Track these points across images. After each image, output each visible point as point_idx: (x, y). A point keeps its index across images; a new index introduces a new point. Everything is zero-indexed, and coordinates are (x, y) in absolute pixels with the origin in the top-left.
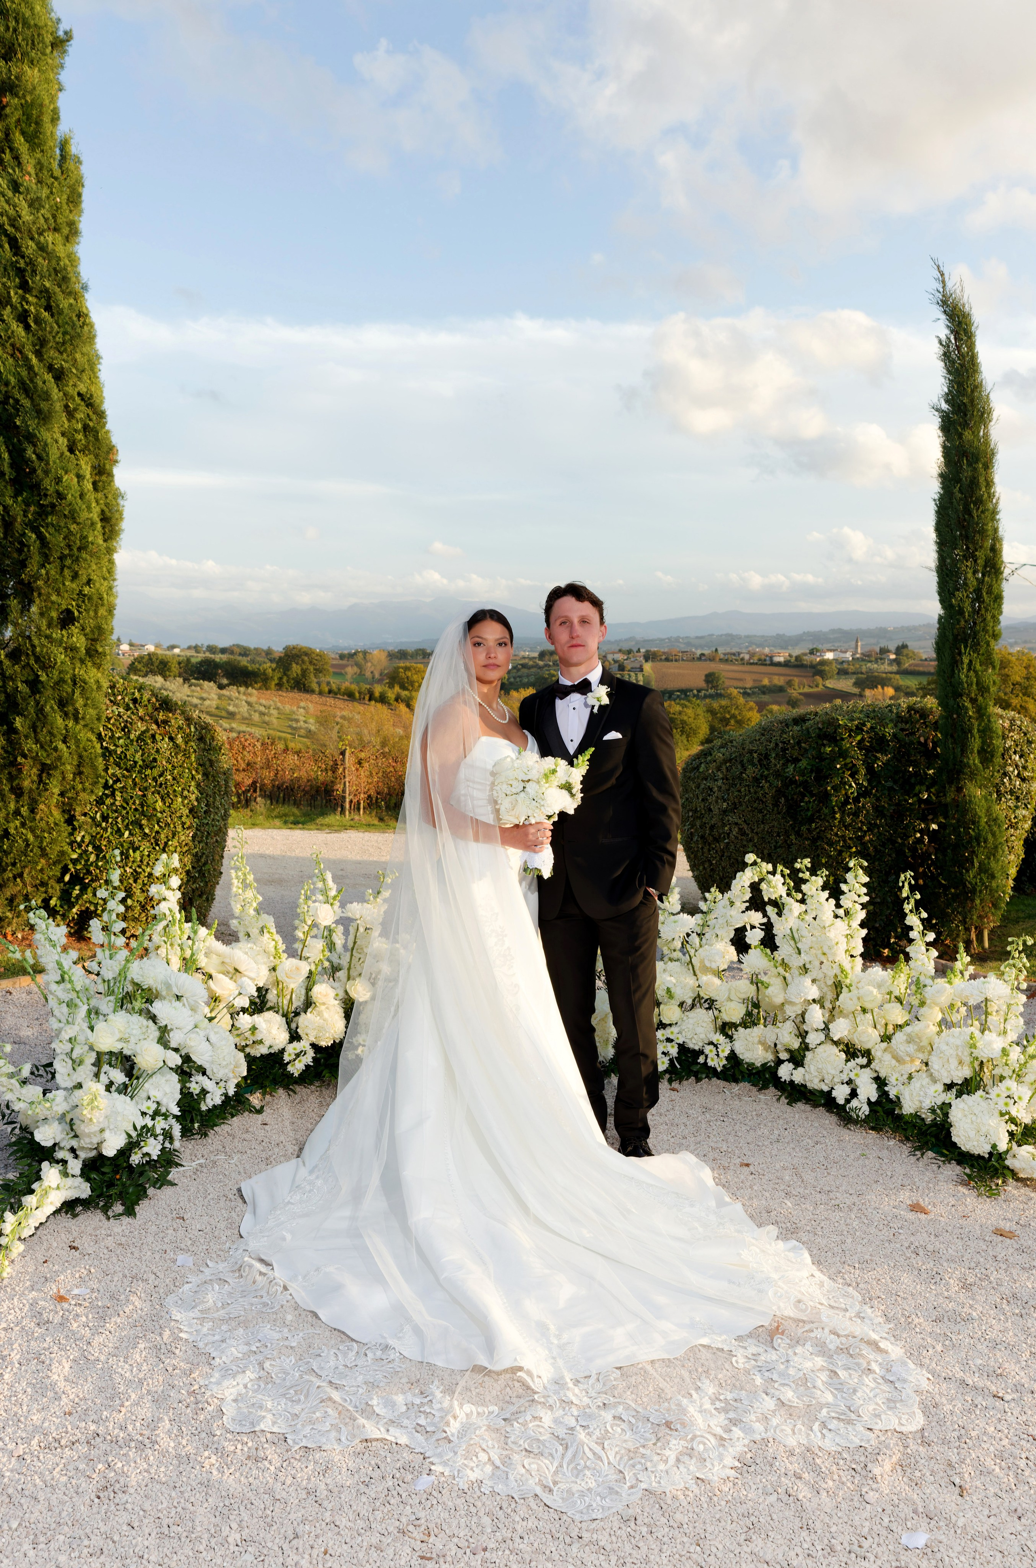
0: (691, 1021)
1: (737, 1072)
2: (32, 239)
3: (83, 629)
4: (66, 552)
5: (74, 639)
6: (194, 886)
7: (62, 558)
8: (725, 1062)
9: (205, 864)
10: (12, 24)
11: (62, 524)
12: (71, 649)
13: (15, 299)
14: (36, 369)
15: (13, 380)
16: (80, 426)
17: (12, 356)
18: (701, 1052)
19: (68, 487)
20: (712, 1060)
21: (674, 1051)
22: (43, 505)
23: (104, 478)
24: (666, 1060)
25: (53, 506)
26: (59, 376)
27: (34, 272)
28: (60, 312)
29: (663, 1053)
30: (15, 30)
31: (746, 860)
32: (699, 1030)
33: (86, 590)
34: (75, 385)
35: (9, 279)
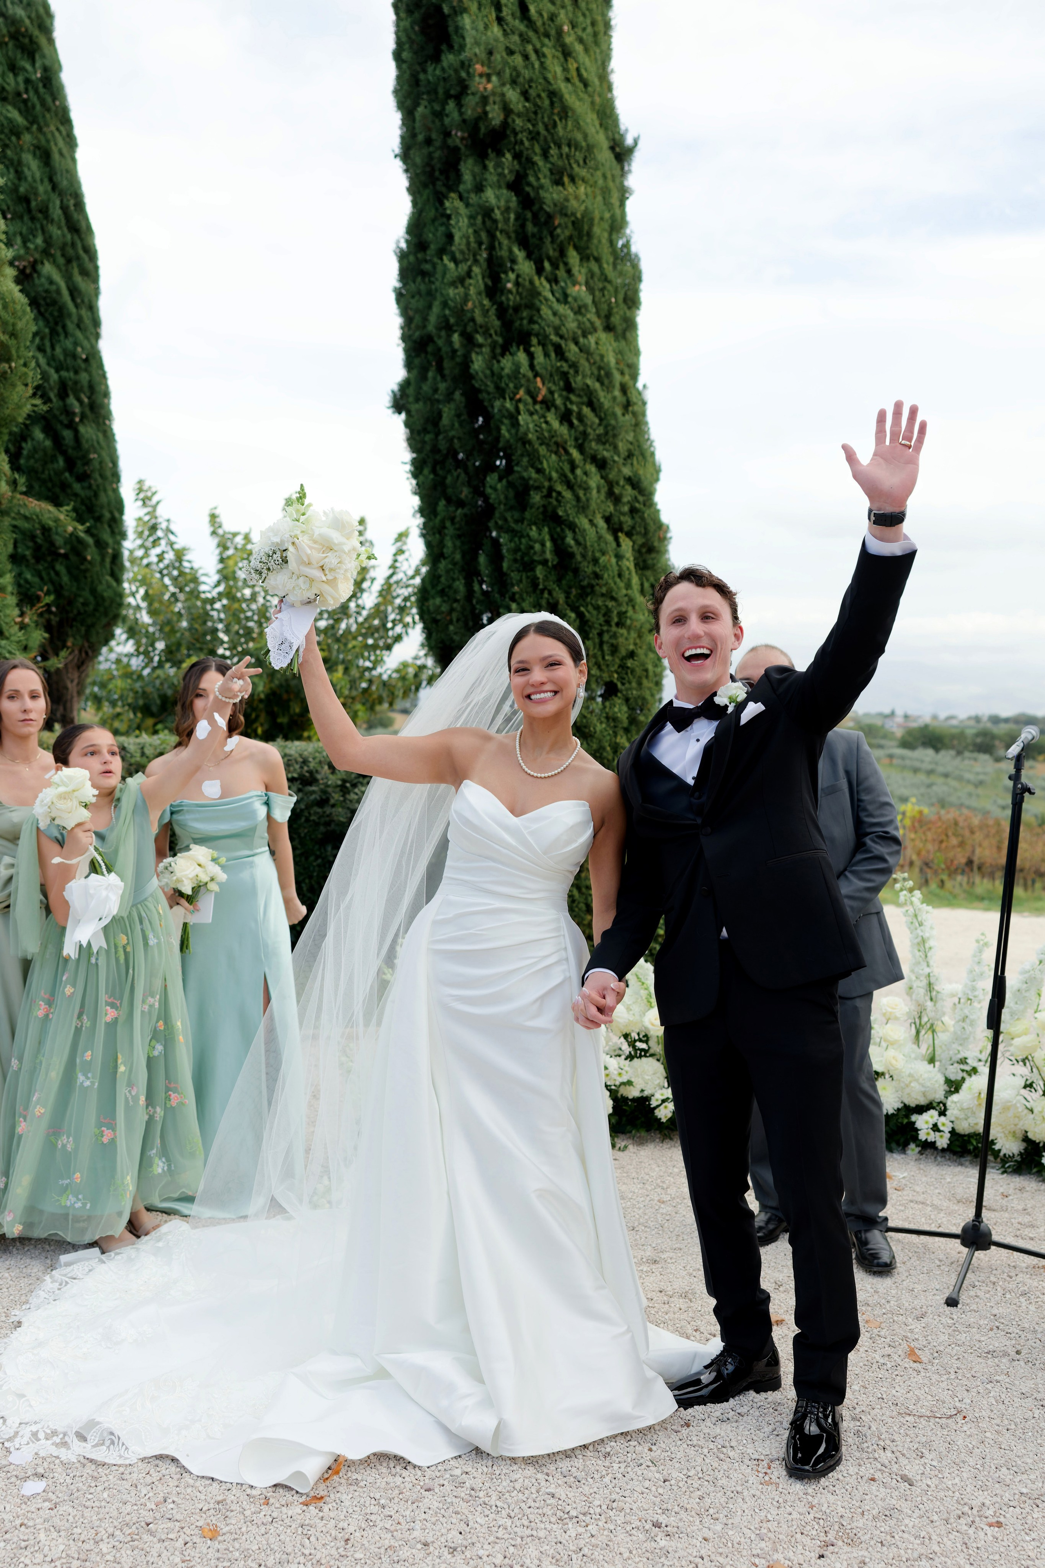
2: (577, 343)
3: (627, 700)
4: (605, 628)
5: (616, 710)
7: (600, 634)
10: (565, 149)
11: (600, 603)
12: (611, 719)
13: (559, 401)
14: (577, 462)
15: (555, 475)
16: (626, 509)
17: (556, 453)
19: (605, 568)
22: (583, 588)
23: (653, 555)
25: (592, 586)
26: (602, 465)
27: (577, 372)
28: (601, 405)
30: (568, 156)
33: (629, 663)
34: (620, 471)
35: (554, 383)
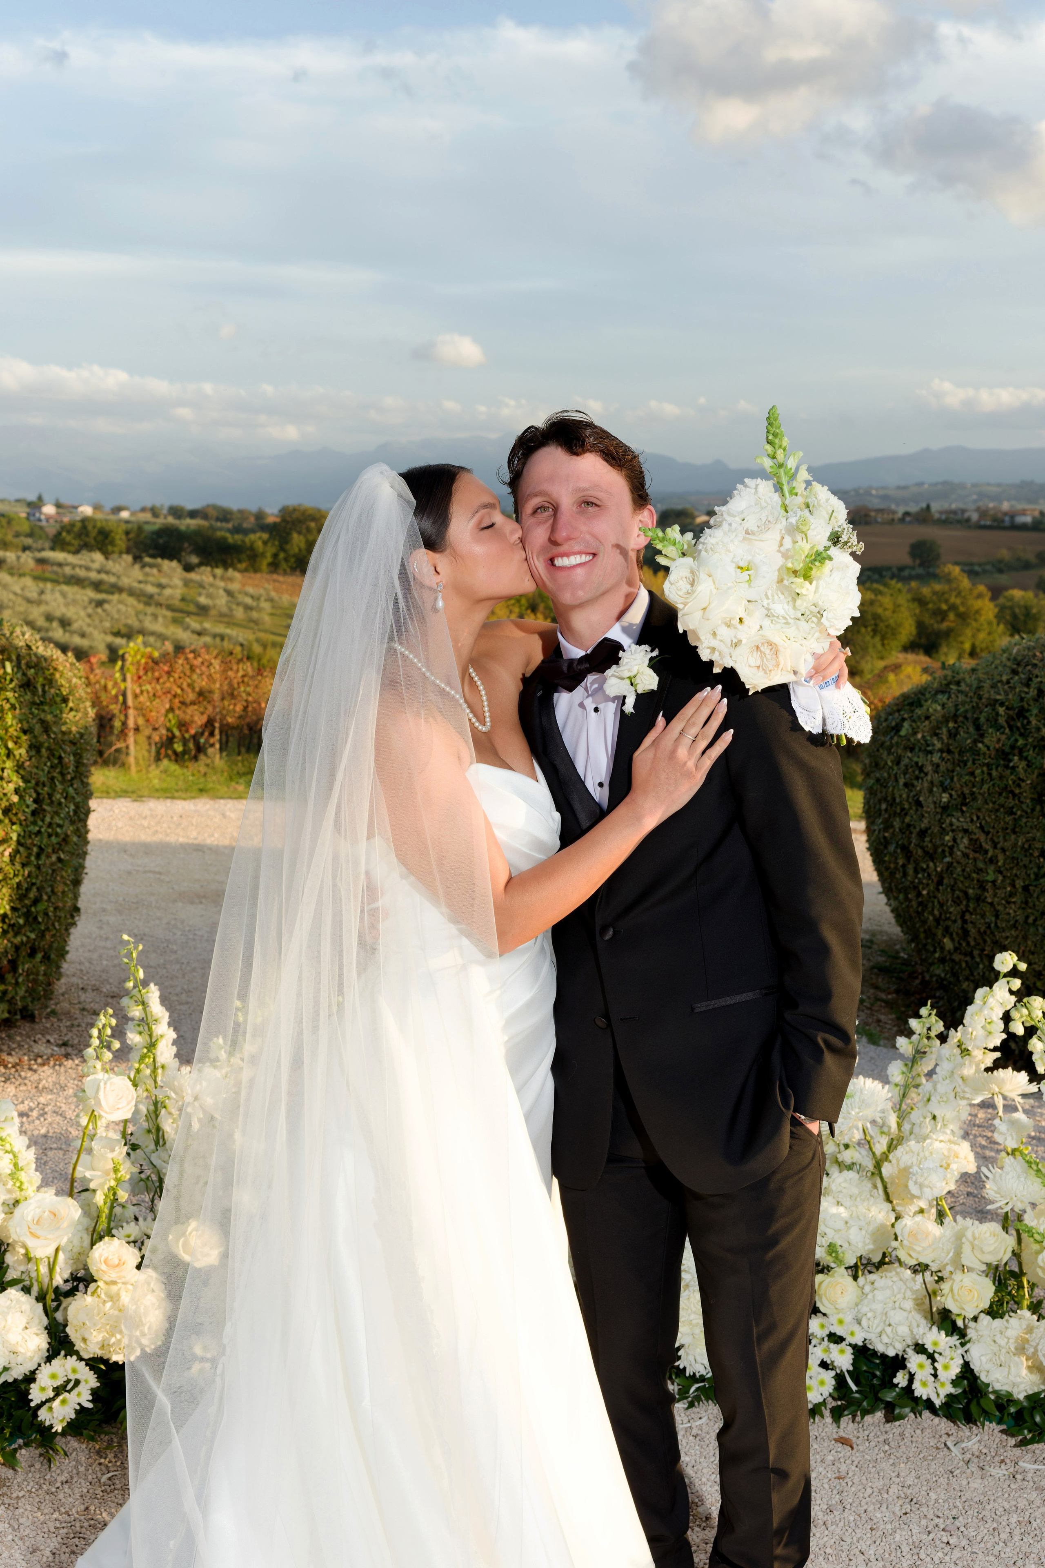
0: (880, 1295)
1: (974, 1408)
6: (17, 940)
8: (950, 1389)
9: (36, 902)
18: (899, 1363)
20: (924, 1384)
21: (844, 1360)
24: (828, 1377)
29: (824, 1365)
31: (997, 965)
32: (897, 1317)
